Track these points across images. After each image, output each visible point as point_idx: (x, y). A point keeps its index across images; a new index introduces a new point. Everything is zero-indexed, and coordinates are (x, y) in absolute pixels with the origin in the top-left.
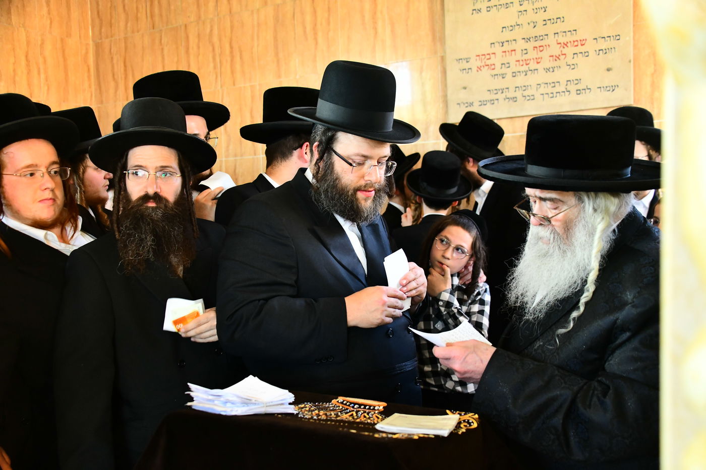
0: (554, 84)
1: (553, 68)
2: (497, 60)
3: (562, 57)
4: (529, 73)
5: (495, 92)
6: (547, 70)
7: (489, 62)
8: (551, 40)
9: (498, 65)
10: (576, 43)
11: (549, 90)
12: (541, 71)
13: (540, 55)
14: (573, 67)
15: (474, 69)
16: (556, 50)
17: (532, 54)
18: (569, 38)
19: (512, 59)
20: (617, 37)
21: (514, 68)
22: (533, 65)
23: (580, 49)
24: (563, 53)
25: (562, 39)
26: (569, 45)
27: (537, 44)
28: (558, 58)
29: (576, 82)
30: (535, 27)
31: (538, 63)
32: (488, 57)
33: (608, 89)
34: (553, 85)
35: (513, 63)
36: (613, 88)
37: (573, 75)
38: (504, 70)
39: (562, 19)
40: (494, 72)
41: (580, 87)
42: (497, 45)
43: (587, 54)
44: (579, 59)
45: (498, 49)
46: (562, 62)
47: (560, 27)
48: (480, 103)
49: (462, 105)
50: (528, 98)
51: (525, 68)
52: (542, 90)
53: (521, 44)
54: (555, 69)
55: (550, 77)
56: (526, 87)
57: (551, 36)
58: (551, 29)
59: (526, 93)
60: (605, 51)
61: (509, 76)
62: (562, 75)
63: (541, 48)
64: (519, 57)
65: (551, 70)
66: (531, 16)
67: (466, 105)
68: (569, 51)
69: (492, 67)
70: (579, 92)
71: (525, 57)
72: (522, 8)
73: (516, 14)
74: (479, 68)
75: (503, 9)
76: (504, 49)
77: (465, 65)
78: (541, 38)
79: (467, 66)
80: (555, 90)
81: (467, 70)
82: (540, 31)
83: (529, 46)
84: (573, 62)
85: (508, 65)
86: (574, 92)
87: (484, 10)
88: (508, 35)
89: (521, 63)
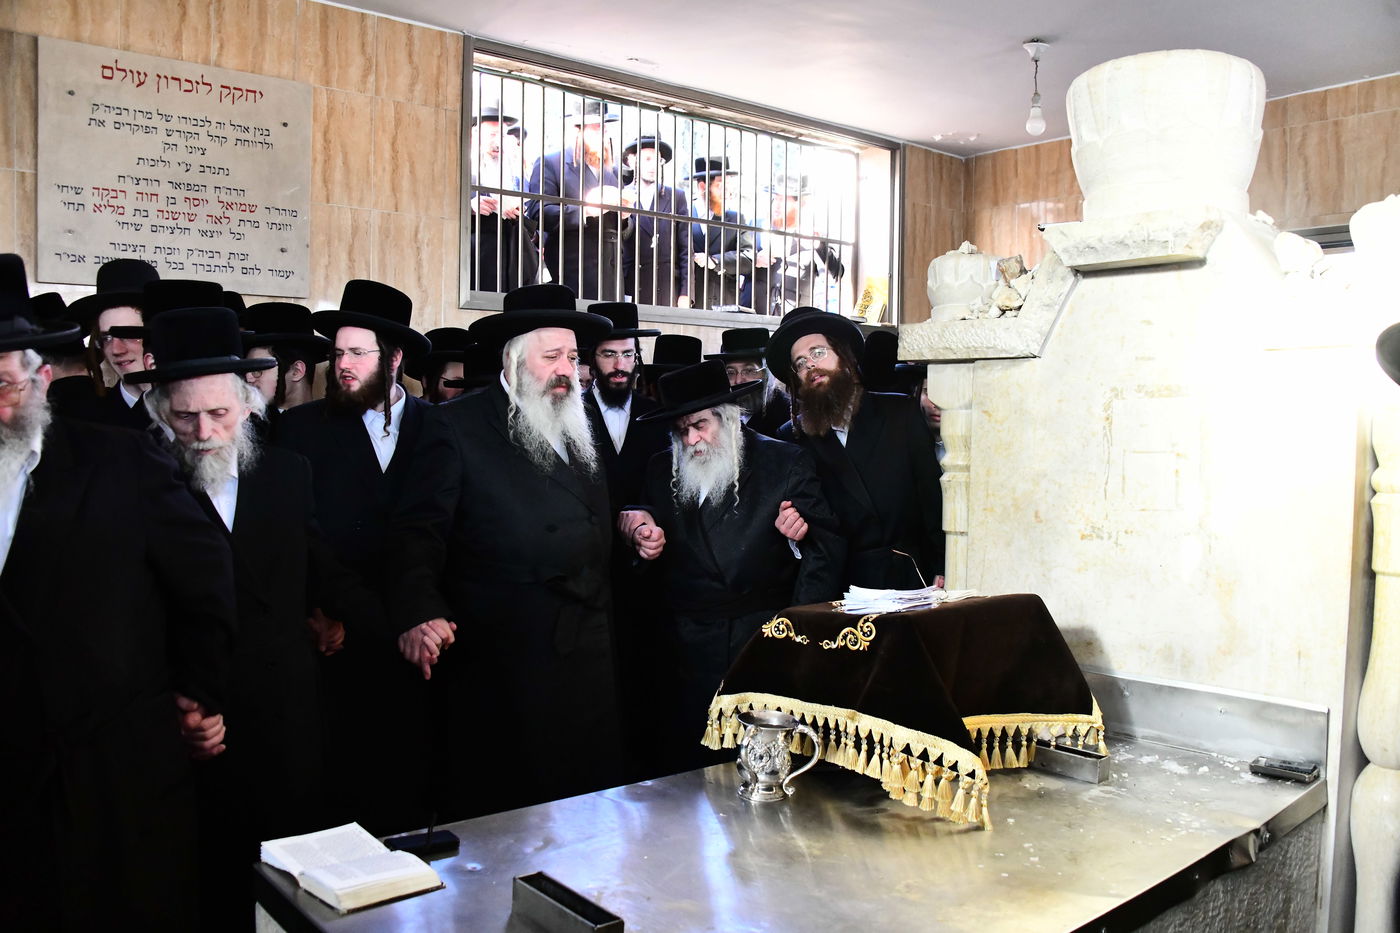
0: (213, 254)
1: (212, 232)
2: (129, 203)
3: (224, 221)
4: (177, 231)
5: (124, 248)
6: (204, 233)
7: (113, 202)
8: (210, 194)
9: (129, 211)
10: (243, 208)
11: (205, 260)
12: (194, 232)
13: (194, 210)
14: (238, 237)
15: (90, 207)
16: (218, 211)
17: (182, 207)
18: (232, 198)
19: (152, 207)
20: (294, 213)
21: (154, 219)
22: (183, 222)
23: (247, 216)
24: (226, 215)
25: (224, 198)
26: (234, 206)
27: (191, 195)
28: (218, 220)
29: (242, 257)
30: (188, 170)
31: (190, 220)
32: (113, 194)
33: (282, 274)
34: (211, 255)
35: (153, 213)
36: (288, 274)
37: (238, 247)
38: (138, 219)
39: (226, 171)
40: (122, 219)
41: (245, 264)
42: (128, 180)
43: (256, 224)
44: (246, 229)
45: (129, 186)
46: (224, 227)
47: (221, 180)
48: (97, 260)
49: (64, 257)
50: (174, 266)
51: (171, 223)
52: (195, 258)
53: (166, 190)
54: (215, 234)
55: (207, 244)
56: (171, 251)
57: (210, 190)
58: (210, 180)
59: (170, 258)
60: (280, 227)
61: (146, 229)
62: (224, 244)
63: (196, 202)
64: (162, 205)
65: (209, 234)
66: (181, 154)
67: (73, 258)
68: (235, 215)
69: (120, 210)
70: (245, 271)
71: (171, 208)
72: (170, 140)
73: (162, 146)
74: (97, 208)
75: (140, 133)
76: (139, 188)
77: (71, 196)
78: (196, 188)
79: (77, 199)
80: (213, 262)
81: (76, 206)
82: (194, 177)
83: (180, 194)
84: (239, 230)
85: (145, 214)
86: (238, 271)
87: (109, 124)
88: (144, 171)
89: (166, 215)
